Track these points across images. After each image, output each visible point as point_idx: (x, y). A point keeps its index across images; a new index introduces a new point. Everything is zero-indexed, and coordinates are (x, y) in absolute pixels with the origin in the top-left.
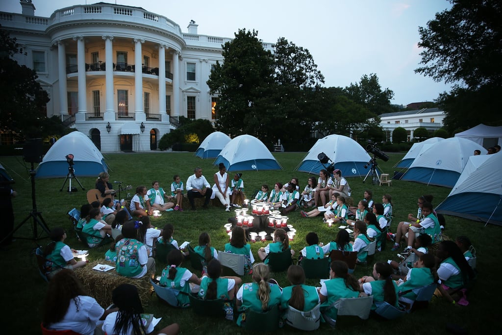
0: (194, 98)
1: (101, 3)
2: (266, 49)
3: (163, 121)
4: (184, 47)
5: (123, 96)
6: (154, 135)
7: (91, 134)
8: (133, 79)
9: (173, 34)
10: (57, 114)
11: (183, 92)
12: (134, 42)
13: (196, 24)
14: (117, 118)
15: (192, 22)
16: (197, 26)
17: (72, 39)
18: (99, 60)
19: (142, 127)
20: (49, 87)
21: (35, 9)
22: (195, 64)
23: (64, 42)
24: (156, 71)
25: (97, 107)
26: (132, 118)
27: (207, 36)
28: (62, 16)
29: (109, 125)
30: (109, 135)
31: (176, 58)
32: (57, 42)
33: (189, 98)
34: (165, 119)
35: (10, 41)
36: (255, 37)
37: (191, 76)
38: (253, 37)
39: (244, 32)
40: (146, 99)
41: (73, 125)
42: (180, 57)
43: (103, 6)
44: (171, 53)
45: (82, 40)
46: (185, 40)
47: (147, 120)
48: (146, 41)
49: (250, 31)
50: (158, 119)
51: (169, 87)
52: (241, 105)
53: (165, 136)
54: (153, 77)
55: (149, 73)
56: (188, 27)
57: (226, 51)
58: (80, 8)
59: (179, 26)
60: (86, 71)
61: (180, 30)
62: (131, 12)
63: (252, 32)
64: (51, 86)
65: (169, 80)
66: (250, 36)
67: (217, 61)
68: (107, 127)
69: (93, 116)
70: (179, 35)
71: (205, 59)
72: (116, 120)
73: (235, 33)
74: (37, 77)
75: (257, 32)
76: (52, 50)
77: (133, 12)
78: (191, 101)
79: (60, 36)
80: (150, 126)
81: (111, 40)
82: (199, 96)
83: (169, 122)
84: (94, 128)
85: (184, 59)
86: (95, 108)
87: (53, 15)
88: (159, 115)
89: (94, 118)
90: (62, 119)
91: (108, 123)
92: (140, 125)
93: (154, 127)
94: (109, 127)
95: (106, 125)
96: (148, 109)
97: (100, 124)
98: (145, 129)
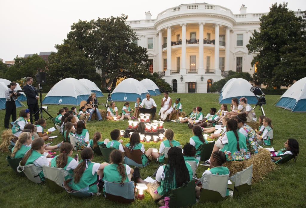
0: (241, 58)
1: (182, 5)
2: (297, 16)
3: (216, 74)
4: (235, 24)
5: (193, 59)
6: (210, 83)
7: (173, 83)
8: (197, 48)
9: (225, 16)
10: (157, 72)
11: (233, 54)
12: (199, 25)
13: (245, 6)
14: (188, 73)
15: (243, 6)
16: (246, 8)
17: (165, 28)
18: (180, 38)
19: (202, 78)
20: (155, 57)
21: (151, 15)
22: (242, 34)
23: (162, 30)
24: (213, 42)
25: (179, 67)
26: (196, 72)
27: (252, 14)
28: (161, 16)
30: (182, 83)
31: (228, 32)
32: (158, 31)
33: (237, 58)
34: (218, 72)
35: (133, 34)
36: (286, 7)
37: (240, 43)
38: (284, 8)
39: (276, 5)
40: (208, 60)
41: (163, 77)
42: (231, 31)
43: (181, 6)
44: (225, 29)
45: (170, 28)
46: (235, 19)
47: (206, 74)
48: (206, 24)
49: (281, 4)
50: (213, 72)
51: (222, 51)
52: (271, 60)
54: (211, 45)
55: (208, 43)
56: (240, 10)
57: (263, 22)
58: (169, 10)
59: (230, 10)
60: (172, 45)
61: (231, 13)
62: (197, 7)
63: (282, 5)
64: (156, 56)
65: (223, 47)
66: (281, 8)
67: (255, 31)
68: (181, 78)
69: (176, 71)
70: (230, 16)
71: (250, 30)
72: (186, 74)
73: (270, 8)
74: (147, 52)
75: (287, 3)
76: (157, 36)
77: (198, 6)
78: (239, 60)
79: (160, 28)
80: (207, 77)
81: (185, 26)
82: (245, 56)
83: (221, 75)
84: (174, 79)
85: (235, 32)
86: (177, 67)
87: (158, 17)
88: (214, 70)
89: (175, 73)
90: (159, 74)
91: (182, 76)
92: (201, 77)
93: (211, 78)
94: (182, 78)
95: (181, 77)
96: (209, 67)
97: (177, 77)
98: (204, 79)
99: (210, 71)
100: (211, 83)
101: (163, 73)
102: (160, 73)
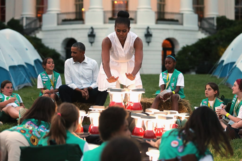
3: (186, 26)
6: (169, 49)
7: (65, 48)
10: (17, 18)
14: (107, 20)
19: (148, 36)
25: (80, 5)
26: (131, 19)
29: (92, 32)
30: (92, 48)
41: (38, 32)
47: (157, 23)
50: (177, 21)
53: (186, 49)
68: (89, 35)
69: (73, 17)
72: (105, 23)
80: (162, 34)
84: (70, 37)
86: (76, 5)
88: (179, 14)
89: (70, 20)
90: (24, 24)
91: (92, 28)
92: (145, 31)
93: (170, 35)
94: (92, 35)
95: (88, 32)
96: (164, 5)
97: (79, 31)
98: (153, 39)
99: (167, 17)
100: (172, 49)
101: (35, 21)
102: (29, 22)
